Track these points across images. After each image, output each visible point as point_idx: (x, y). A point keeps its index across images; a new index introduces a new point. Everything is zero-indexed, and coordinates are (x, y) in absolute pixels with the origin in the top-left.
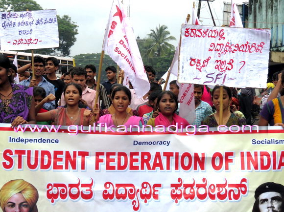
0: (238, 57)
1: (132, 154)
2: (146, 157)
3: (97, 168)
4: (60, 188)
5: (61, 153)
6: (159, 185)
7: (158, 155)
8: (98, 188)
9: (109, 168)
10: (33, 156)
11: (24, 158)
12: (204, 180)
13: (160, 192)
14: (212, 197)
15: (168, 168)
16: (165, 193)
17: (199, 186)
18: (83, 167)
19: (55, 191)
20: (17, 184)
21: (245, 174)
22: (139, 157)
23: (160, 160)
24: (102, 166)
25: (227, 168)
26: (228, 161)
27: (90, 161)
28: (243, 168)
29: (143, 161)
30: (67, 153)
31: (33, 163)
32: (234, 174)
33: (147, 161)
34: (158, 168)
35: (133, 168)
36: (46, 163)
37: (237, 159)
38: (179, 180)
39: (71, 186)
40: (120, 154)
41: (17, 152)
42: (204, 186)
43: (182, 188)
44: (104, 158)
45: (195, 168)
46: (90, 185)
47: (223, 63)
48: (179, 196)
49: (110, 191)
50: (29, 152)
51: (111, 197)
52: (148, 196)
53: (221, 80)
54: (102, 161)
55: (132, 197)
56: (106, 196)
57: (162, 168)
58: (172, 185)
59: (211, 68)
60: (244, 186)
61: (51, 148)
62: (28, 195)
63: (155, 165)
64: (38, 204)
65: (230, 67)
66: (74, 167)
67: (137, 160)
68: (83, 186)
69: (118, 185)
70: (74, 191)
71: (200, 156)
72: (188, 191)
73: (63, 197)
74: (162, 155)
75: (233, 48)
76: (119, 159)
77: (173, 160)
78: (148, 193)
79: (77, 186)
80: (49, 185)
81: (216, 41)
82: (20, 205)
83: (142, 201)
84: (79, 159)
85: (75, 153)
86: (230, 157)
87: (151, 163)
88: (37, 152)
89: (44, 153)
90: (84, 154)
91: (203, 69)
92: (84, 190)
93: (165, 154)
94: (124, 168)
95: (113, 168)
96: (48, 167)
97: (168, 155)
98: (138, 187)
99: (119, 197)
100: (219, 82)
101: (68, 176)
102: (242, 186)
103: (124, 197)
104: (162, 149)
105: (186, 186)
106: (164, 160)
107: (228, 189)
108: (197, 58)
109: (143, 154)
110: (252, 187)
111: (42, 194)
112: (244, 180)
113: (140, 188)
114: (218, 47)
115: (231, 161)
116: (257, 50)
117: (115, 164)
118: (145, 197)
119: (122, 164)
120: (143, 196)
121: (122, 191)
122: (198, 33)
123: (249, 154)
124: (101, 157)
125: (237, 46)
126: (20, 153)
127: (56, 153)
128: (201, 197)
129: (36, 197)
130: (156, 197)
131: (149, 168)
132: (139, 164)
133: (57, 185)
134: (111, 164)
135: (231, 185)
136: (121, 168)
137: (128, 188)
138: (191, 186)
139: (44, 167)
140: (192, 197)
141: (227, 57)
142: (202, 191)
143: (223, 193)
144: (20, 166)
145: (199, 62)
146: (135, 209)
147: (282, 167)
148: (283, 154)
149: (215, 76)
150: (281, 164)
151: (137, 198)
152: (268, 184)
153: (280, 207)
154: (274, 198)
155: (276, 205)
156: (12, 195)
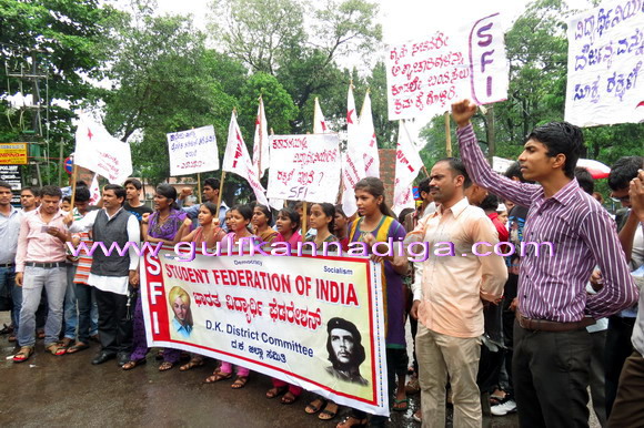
0: (318, 167)
1: (239, 272)
2: (249, 275)
3: (217, 283)
4: (200, 296)
5: (192, 270)
6: (261, 303)
7: (256, 274)
8: (223, 300)
9: (225, 283)
10: (178, 270)
12: (292, 303)
13: (262, 309)
14: (298, 322)
15: (265, 287)
16: (266, 311)
17: (288, 309)
18: (208, 282)
19: (198, 298)
20: (177, 290)
21: (320, 303)
22: (244, 275)
23: (258, 279)
24: (220, 281)
25: (308, 294)
26: (308, 286)
27: (211, 275)
28: (318, 296)
29: (248, 278)
31: (180, 275)
32: (311, 302)
33: (250, 279)
35: (241, 284)
36: (186, 277)
37: (313, 285)
38: (275, 300)
39: (206, 295)
40: (230, 272)
42: (291, 309)
43: (277, 308)
44: (220, 274)
45: (284, 290)
46: (216, 297)
47: (305, 175)
48: (276, 316)
49: (231, 303)
50: (175, 267)
51: (232, 308)
52: (255, 312)
53: (303, 194)
54: (218, 277)
55: (245, 310)
56: (229, 307)
57: (260, 287)
58: (270, 305)
59: (294, 182)
60: (318, 316)
61: (184, 265)
62: (184, 299)
63: (256, 283)
64: (191, 307)
65: (310, 179)
66: (203, 281)
67: (243, 277)
68: (213, 296)
69: (236, 299)
70: (209, 299)
71: (286, 278)
72: (281, 312)
73: (204, 304)
74: (259, 274)
75: (314, 158)
76: (231, 276)
77: (266, 279)
78: (254, 308)
79: (209, 296)
80: (194, 293)
81: (299, 151)
82: (181, 306)
83: (252, 316)
84: (203, 274)
85: (200, 271)
86: (309, 283)
87: (254, 281)
88: (179, 267)
89: (182, 268)
90: (206, 272)
91: (288, 183)
92: (214, 299)
93: (261, 274)
95: (227, 283)
96: (188, 279)
97: (263, 275)
98: (248, 301)
99: (237, 308)
100: (301, 197)
101: (201, 288)
103: (240, 309)
104: (259, 269)
105: (280, 307)
106: (261, 279)
107: (308, 316)
108: (283, 171)
109: (248, 272)
110: (325, 320)
111: (193, 300)
112: (318, 310)
113: (249, 303)
114: (301, 158)
115: (310, 287)
117: (228, 280)
119: (234, 280)
120: (252, 311)
121: (238, 303)
123: (322, 282)
124: (217, 274)
125: (317, 155)
128: (291, 320)
129: (189, 301)
131: (253, 285)
132: (245, 280)
133: (198, 294)
134: (226, 280)
135: (309, 314)
136: (234, 284)
137: (242, 302)
138: (283, 308)
139: (186, 279)
140: (285, 319)
141: (307, 169)
142: (291, 314)
143: (305, 319)
145: (285, 175)
146: (249, 322)
147: (352, 303)
148: (351, 287)
149: (297, 190)
150: (349, 299)
151: (249, 311)
152: (338, 319)
153: (352, 349)
154: (345, 337)
155: (348, 345)
156: (176, 298)
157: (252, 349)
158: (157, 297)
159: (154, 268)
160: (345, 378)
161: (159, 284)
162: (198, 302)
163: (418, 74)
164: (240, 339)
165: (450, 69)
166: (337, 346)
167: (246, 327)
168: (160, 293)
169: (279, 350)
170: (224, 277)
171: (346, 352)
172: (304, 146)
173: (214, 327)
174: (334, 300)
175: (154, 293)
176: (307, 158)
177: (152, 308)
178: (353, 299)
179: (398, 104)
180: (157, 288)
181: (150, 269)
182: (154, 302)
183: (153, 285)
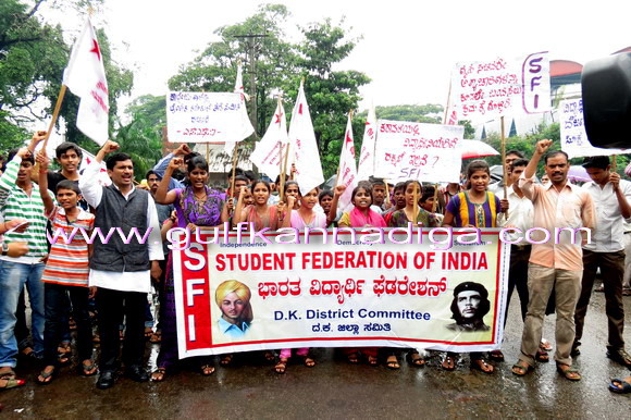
0: (432, 151)
1: (337, 254)
2: (350, 256)
3: (304, 267)
4: (271, 287)
5: (270, 255)
6: (363, 282)
7: (361, 254)
8: (306, 286)
9: (315, 267)
10: (243, 259)
11: (236, 261)
12: (406, 278)
13: (363, 287)
14: (413, 293)
15: (371, 265)
16: (368, 288)
17: (400, 283)
18: (291, 267)
19: (265, 289)
20: (231, 284)
21: (446, 273)
22: (344, 257)
23: (364, 259)
24: (309, 265)
25: (428, 267)
26: (430, 261)
27: (297, 261)
28: (444, 267)
29: (347, 260)
30: (275, 255)
31: (244, 264)
32: (435, 273)
33: (351, 260)
34: (362, 266)
35: (337, 266)
36: (256, 265)
37: (438, 259)
38: (382, 277)
39: (281, 284)
40: (326, 254)
41: (228, 256)
42: (405, 283)
43: (384, 284)
44: (310, 258)
45: (398, 267)
46: (298, 283)
47: (417, 158)
48: (382, 291)
49: (317, 288)
50: (240, 256)
51: (318, 292)
52: (352, 291)
53: (415, 175)
54: (308, 261)
55: (337, 292)
56: (313, 292)
57: (365, 266)
58: (375, 281)
59: (405, 163)
60: (444, 284)
61: (260, 251)
62: (241, 293)
63: (359, 263)
64: (251, 301)
65: (423, 161)
66: (282, 267)
67: (341, 260)
68: (292, 283)
69: (324, 283)
70: (284, 288)
71: (403, 256)
72: (390, 287)
73: (274, 294)
74: (365, 253)
75: (427, 143)
76: (325, 259)
77: (376, 258)
78: (352, 288)
79: (286, 284)
80: (260, 284)
81: (411, 136)
82: (235, 302)
83: (346, 296)
84: (287, 260)
85: (282, 255)
86: (432, 257)
87: (355, 261)
88: (247, 255)
89: (254, 256)
90: (291, 256)
91: (398, 164)
92: (293, 287)
93: (369, 253)
94: (329, 266)
95: (319, 267)
96: (258, 268)
97: (372, 254)
98: (343, 283)
99: (325, 292)
100: (413, 178)
101: (277, 276)
102: (441, 284)
103: (329, 292)
104: (365, 249)
105: (388, 282)
106: (368, 258)
107: (428, 286)
108: (392, 153)
109: (348, 253)
110: (452, 285)
111: (255, 293)
112: (444, 279)
113: (344, 284)
114: (413, 143)
115: (433, 261)
116: (451, 145)
117: (320, 263)
118: (350, 292)
119: (328, 263)
120: (347, 291)
121: (327, 287)
122: (393, 129)
123: (450, 255)
124: (307, 257)
125: (431, 142)
126: (231, 257)
127: (265, 255)
128: (402, 292)
129: (249, 295)
130: (359, 292)
131: (353, 266)
132: (343, 263)
133: (267, 284)
134: (317, 264)
135: (430, 283)
136: (326, 267)
137: (333, 285)
138: (394, 283)
139: (254, 268)
140: (393, 292)
141: (421, 153)
142: (403, 287)
143: (423, 290)
144: (232, 269)
145: (394, 157)
146: (341, 302)
147: (482, 268)
148: (483, 255)
149: (409, 171)
150: (481, 265)
151: (342, 292)
152: (467, 283)
153: (478, 305)
154: (471, 297)
155: (474, 303)
156: (229, 294)
157: (342, 328)
158: (195, 296)
159: (195, 262)
160: (469, 330)
161: (202, 281)
162: (263, 294)
163: (482, 87)
164: (325, 322)
165: (507, 86)
166: (462, 306)
167: (335, 307)
168: (201, 291)
169: (382, 321)
170: (315, 260)
171: (472, 309)
172: (416, 132)
173: (286, 315)
174: (464, 268)
175: (191, 293)
176: (419, 144)
177: (188, 310)
178: (484, 264)
179: (465, 108)
180: (196, 286)
181: (187, 264)
182: (191, 302)
183: (190, 283)
